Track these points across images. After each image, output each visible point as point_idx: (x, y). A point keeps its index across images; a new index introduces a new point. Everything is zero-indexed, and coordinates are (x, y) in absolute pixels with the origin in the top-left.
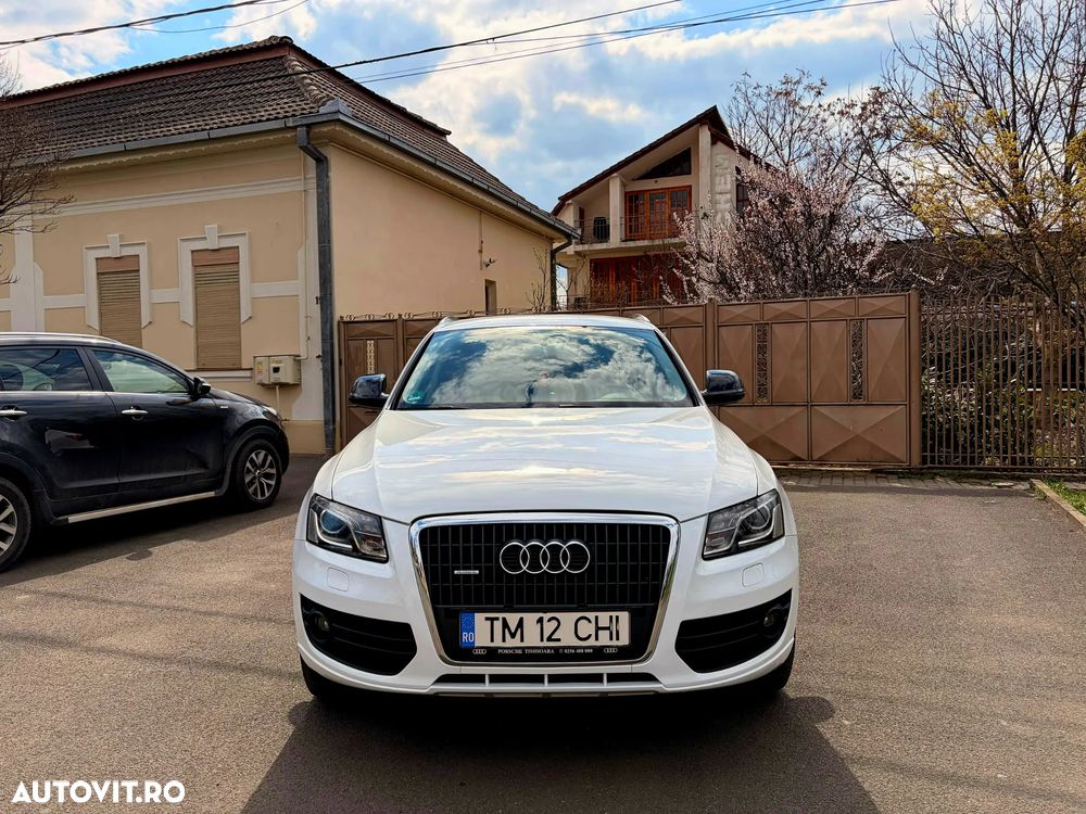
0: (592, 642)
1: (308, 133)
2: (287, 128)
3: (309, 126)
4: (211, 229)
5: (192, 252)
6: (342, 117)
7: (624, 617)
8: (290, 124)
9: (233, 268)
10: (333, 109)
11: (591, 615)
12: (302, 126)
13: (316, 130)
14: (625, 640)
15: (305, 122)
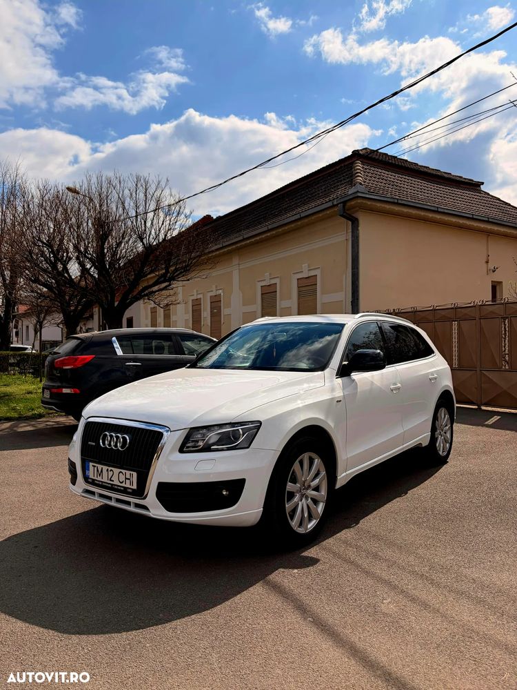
0: (123, 485)
1: (344, 206)
2: (334, 206)
3: (344, 203)
4: (305, 266)
5: (298, 279)
6: (360, 195)
7: (135, 474)
8: (335, 203)
9: (314, 286)
10: (355, 190)
11: (124, 471)
12: (340, 203)
13: (348, 204)
14: (135, 487)
15: (342, 200)
